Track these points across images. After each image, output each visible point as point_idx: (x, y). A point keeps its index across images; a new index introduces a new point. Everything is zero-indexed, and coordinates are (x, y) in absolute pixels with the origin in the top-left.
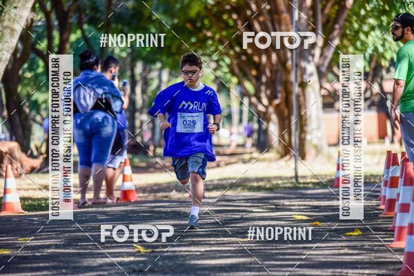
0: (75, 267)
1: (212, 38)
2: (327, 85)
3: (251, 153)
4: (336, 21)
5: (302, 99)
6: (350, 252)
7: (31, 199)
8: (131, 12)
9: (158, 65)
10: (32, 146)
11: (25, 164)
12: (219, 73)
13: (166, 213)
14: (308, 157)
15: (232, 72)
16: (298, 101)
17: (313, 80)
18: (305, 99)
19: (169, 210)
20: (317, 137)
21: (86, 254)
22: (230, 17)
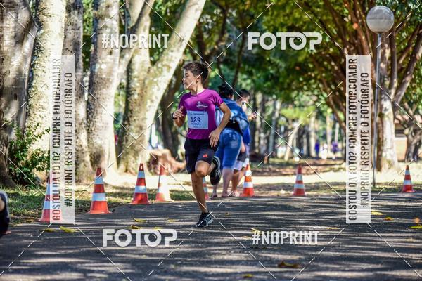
0: (208, 243)
1: (315, 78)
2: (399, 117)
3: (340, 164)
4: (408, 68)
5: (380, 125)
6: (414, 240)
7: (177, 191)
8: (255, 57)
9: (274, 96)
10: (179, 152)
11: (173, 165)
12: (318, 104)
13: (276, 206)
14: (383, 169)
15: (328, 104)
16: (377, 127)
17: (389, 112)
18: (383, 126)
19: (278, 204)
20: (390, 154)
21: (216, 233)
22: (329, 63)
